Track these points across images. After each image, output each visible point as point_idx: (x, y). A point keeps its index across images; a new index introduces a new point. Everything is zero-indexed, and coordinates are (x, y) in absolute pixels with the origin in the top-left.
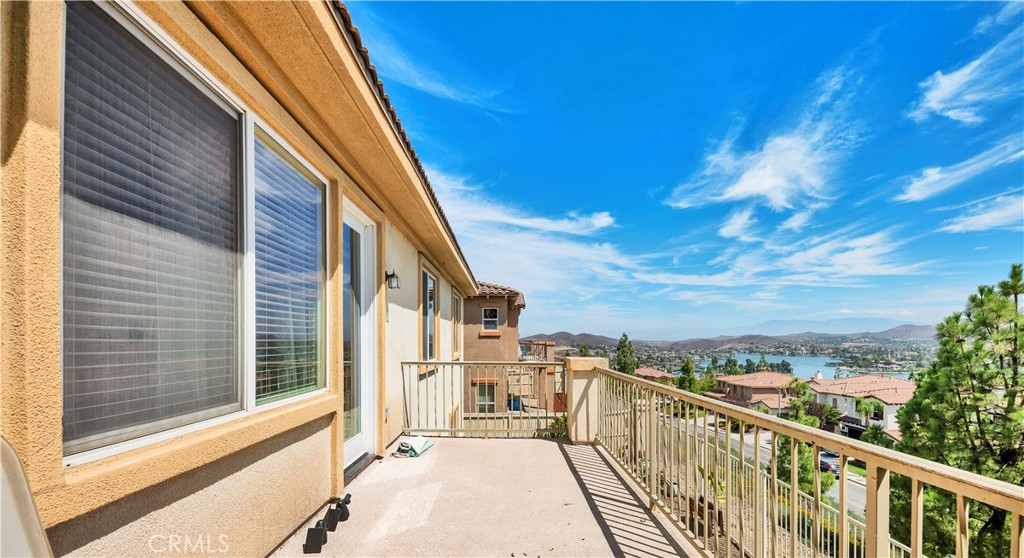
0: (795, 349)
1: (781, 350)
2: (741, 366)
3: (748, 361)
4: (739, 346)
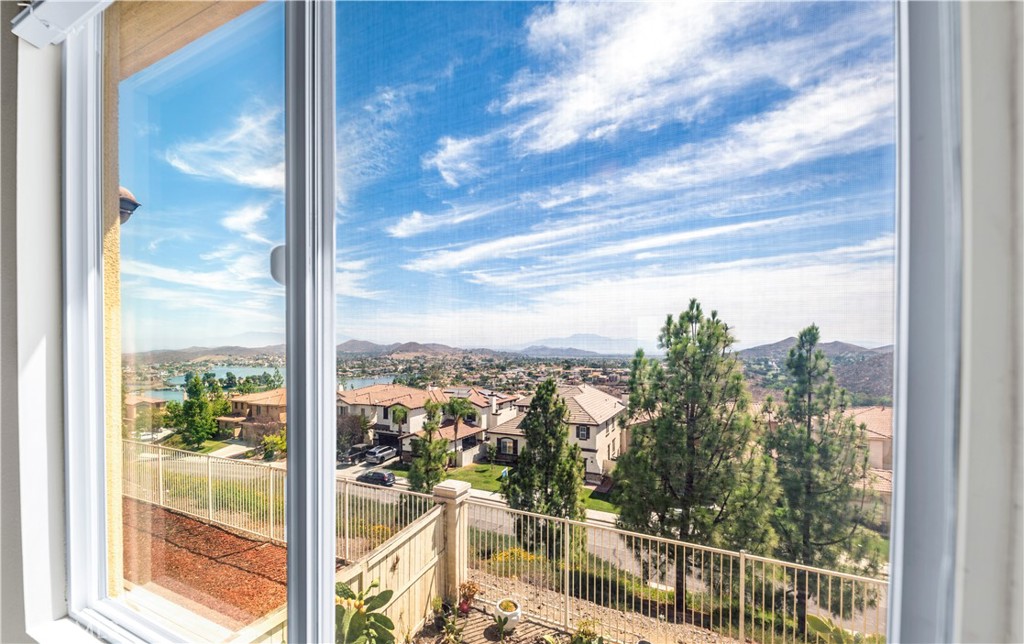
0: (273, 360)
1: (260, 361)
2: (221, 380)
3: (228, 374)
4: (216, 359)
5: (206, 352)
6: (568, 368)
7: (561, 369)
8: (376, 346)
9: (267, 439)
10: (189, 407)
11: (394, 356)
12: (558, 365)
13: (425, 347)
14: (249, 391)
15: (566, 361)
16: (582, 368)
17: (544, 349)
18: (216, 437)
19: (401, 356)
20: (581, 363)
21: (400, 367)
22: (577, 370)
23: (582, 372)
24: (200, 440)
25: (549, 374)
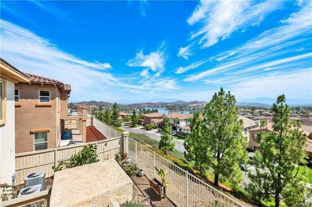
0: (159, 106)
1: (156, 106)
4: (146, 105)
5: (144, 104)
6: (253, 110)
7: (250, 110)
8: (185, 102)
9: (147, 125)
10: (133, 116)
11: (190, 105)
12: (249, 109)
13: (200, 102)
14: (147, 113)
15: (253, 107)
16: (260, 110)
17: (244, 103)
18: (139, 124)
19: (192, 105)
20: (259, 108)
21: (192, 108)
22: (257, 111)
23: (259, 112)
24: (135, 124)
25: (245, 112)
